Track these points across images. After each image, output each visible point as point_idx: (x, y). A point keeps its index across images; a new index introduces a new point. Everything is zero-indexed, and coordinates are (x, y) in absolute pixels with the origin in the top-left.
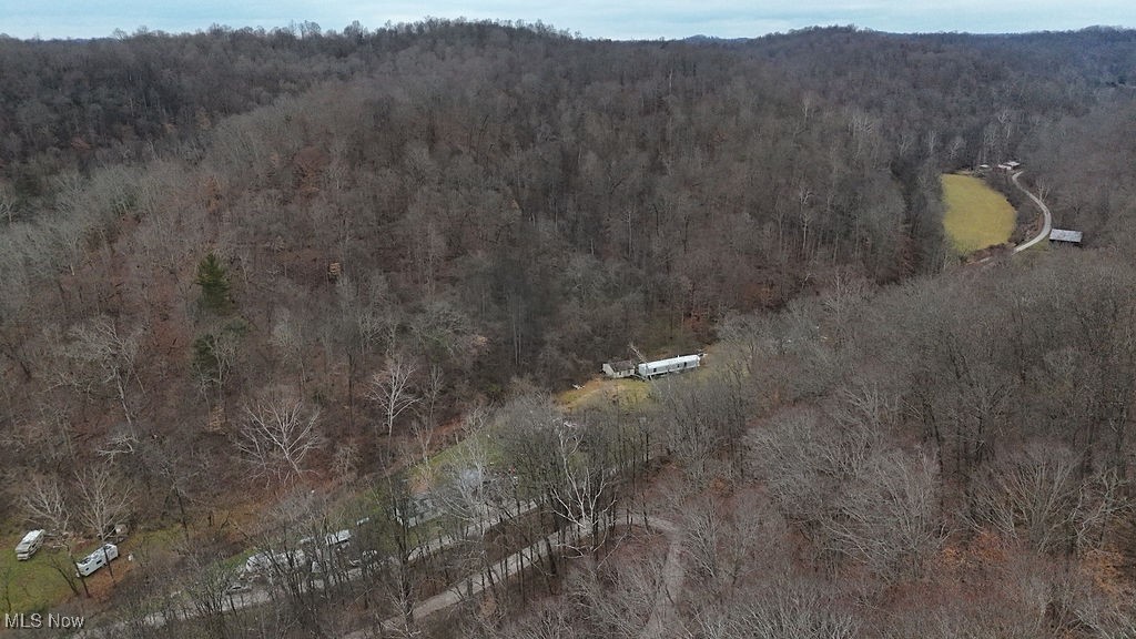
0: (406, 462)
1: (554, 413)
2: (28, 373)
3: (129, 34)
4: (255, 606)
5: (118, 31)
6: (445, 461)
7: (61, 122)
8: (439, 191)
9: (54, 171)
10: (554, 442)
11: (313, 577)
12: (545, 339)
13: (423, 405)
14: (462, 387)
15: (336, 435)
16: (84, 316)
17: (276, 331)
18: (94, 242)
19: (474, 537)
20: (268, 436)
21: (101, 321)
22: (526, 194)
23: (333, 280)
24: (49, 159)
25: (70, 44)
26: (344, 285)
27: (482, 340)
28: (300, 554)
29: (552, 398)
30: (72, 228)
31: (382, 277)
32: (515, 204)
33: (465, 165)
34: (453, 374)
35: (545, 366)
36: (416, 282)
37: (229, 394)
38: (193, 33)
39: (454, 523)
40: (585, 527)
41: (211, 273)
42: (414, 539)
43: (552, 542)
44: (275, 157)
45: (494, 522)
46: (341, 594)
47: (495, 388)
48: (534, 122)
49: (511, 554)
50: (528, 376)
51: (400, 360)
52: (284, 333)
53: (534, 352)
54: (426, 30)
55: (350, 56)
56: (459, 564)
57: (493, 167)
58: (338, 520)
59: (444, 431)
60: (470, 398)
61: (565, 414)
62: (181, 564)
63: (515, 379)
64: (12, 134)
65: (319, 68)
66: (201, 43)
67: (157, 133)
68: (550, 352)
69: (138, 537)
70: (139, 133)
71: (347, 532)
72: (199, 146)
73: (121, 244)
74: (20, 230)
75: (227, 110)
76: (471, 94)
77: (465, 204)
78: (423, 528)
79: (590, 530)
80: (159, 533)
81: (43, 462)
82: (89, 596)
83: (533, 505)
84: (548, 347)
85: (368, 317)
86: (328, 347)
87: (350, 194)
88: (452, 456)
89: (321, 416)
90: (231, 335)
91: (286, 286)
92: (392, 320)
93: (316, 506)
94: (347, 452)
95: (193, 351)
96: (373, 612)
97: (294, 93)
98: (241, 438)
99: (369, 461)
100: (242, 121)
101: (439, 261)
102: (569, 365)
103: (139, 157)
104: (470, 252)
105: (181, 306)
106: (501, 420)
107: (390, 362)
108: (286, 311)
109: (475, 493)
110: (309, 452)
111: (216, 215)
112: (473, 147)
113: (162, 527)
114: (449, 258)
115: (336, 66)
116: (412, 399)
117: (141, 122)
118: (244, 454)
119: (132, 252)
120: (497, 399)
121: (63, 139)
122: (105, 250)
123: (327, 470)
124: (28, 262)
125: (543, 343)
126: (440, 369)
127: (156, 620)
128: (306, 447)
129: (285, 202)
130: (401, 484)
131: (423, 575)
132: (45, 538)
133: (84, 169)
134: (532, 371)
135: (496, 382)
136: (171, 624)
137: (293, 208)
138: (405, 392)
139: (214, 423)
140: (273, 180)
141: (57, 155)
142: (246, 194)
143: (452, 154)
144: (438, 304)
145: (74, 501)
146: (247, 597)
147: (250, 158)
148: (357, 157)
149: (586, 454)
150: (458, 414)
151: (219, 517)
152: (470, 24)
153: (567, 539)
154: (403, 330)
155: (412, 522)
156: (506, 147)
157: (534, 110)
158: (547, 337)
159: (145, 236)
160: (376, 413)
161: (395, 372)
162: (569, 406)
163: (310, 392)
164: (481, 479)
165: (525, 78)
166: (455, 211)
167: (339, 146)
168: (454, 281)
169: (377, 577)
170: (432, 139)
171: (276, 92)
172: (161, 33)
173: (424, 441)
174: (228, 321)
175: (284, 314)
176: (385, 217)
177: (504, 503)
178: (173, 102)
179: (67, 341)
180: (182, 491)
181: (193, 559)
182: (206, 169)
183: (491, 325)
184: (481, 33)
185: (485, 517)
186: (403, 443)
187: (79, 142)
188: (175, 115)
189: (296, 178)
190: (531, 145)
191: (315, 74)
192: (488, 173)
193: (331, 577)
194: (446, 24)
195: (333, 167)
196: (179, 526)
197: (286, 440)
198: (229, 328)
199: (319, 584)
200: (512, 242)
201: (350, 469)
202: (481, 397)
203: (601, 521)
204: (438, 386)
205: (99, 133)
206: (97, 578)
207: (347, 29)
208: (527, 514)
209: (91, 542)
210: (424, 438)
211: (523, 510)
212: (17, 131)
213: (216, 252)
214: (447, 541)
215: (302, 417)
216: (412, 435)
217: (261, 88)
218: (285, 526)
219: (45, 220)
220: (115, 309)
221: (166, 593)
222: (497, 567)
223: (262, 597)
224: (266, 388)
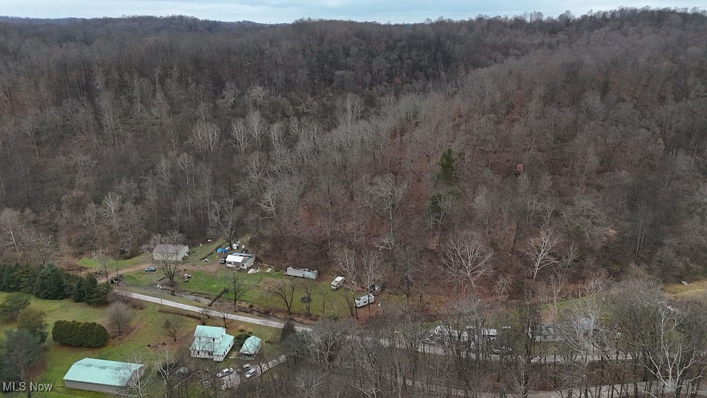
0: (541, 300)
1: (660, 298)
2: (352, 197)
3: (433, 21)
4: (435, 355)
5: (428, 20)
6: (568, 307)
7: (391, 69)
8: (602, 125)
9: (383, 95)
10: (656, 318)
11: (470, 350)
12: (665, 242)
13: (560, 266)
14: (590, 261)
15: (500, 271)
16: (381, 173)
17: (477, 200)
18: (393, 135)
19: (579, 363)
20: (460, 260)
21: (389, 177)
22: (671, 134)
23: (517, 174)
24: (381, 88)
25: (404, 26)
26: (523, 178)
27: (612, 232)
28: (465, 334)
29: (661, 286)
30: (386, 125)
31: (549, 178)
32: (661, 140)
33: (626, 109)
34: (585, 251)
35: (660, 261)
36: (572, 184)
37: (443, 230)
38: (467, 20)
39: (568, 349)
40: (670, 386)
41: (448, 159)
42: (537, 350)
43: (639, 387)
44: (498, 96)
45: (596, 358)
46: (485, 367)
47: (616, 268)
48: (690, 81)
49: (605, 384)
50: (645, 266)
51: (551, 233)
52: (481, 202)
53: (653, 249)
54: (618, 15)
55: (559, 34)
56: (566, 377)
57: (648, 114)
58: (491, 322)
59: (571, 287)
60: (595, 270)
61: (670, 300)
62: (402, 317)
63: (633, 266)
64: (368, 74)
65: (537, 41)
66: (470, 25)
67: (436, 77)
68: (667, 253)
69: (385, 296)
70: (427, 77)
71: (495, 331)
72: (457, 86)
73: (406, 136)
74: (362, 123)
75: (476, 65)
76: (642, 60)
77: (620, 136)
78: (545, 346)
79: (674, 390)
80: (395, 296)
81: (350, 243)
82: (358, 319)
83: (630, 357)
84: (666, 249)
85: (535, 201)
86: (505, 215)
87: (540, 122)
88: (575, 305)
89: (493, 256)
90: (451, 197)
91: (488, 173)
92: (550, 206)
93: (480, 309)
94: (504, 282)
95: (431, 202)
96: (502, 385)
97: (517, 57)
98: (445, 257)
99: (517, 292)
100: (482, 72)
101: (591, 173)
102: (681, 265)
103: (424, 91)
104: (616, 170)
105: (429, 176)
106: (615, 291)
107: (543, 233)
108: (485, 188)
109: (586, 334)
110: (482, 275)
111: (457, 126)
112: (636, 98)
113: (397, 294)
114: (599, 172)
115: (548, 39)
116: (553, 260)
117: (430, 70)
118: (445, 267)
119: (411, 142)
120: (617, 275)
121: (390, 78)
122: (398, 139)
123: (490, 289)
124: (363, 141)
125: (661, 245)
126: (576, 245)
127: (385, 342)
128: (481, 272)
129: (498, 123)
130: (536, 312)
131: (539, 376)
132: (344, 282)
133: (397, 95)
134: (648, 263)
135: (617, 264)
136: (392, 347)
137: (502, 127)
138: (550, 254)
139: (433, 245)
140: (494, 109)
141: (386, 86)
142: (476, 116)
143: (618, 102)
144: (584, 202)
145: (360, 267)
146: (432, 348)
147: (483, 95)
148: (550, 99)
149: (682, 335)
150: (584, 278)
151: (426, 298)
152: (653, 11)
153: (653, 389)
154: (556, 214)
155: (538, 338)
156: (662, 99)
157: (693, 73)
158: (666, 241)
159: (418, 134)
160: (528, 263)
161: (545, 241)
162: (674, 295)
163: (489, 240)
164: (592, 326)
165: (690, 50)
166: (610, 141)
167: (539, 91)
168: (599, 188)
169: (509, 365)
170: (604, 90)
171: (506, 55)
172: (450, 20)
173: (556, 290)
174: (452, 189)
175: (483, 190)
176: (561, 140)
177: (607, 349)
178: (448, 60)
179: (371, 184)
180: (410, 277)
181: (408, 317)
182: (458, 100)
183: (621, 223)
184: (660, 18)
185: (590, 354)
186: (541, 287)
187: (397, 80)
188: (447, 67)
189: (508, 109)
190: (685, 99)
191: (533, 45)
192: (643, 116)
193: (481, 355)
194: (634, 11)
195: (533, 103)
196: (406, 296)
197: (470, 265)
198: (451, 193)
199: (473, 356)
200: (652, 168)
201: (504, 293)
202: (603, 271)
203: (684, 387)
204: (572, 256)
205: (407, 76)
206: (362, 310)
207: (561, 16)
208: (623, 361)
209: (363, 291)
210: (557, 289)
211: (620, 357)
212: (371, 72)
213: (453, 148)
214: (559, 359)
215: (482, 254)
216: (548, 284)
217: (498, 53)
218: (460, 315)
219: (374, 120)
220: (396, 172)
221: (393, 330)
222: (593, 389)
223: (440, 351)
224: (465, 231)
